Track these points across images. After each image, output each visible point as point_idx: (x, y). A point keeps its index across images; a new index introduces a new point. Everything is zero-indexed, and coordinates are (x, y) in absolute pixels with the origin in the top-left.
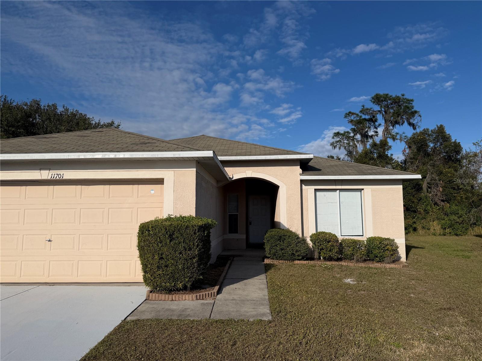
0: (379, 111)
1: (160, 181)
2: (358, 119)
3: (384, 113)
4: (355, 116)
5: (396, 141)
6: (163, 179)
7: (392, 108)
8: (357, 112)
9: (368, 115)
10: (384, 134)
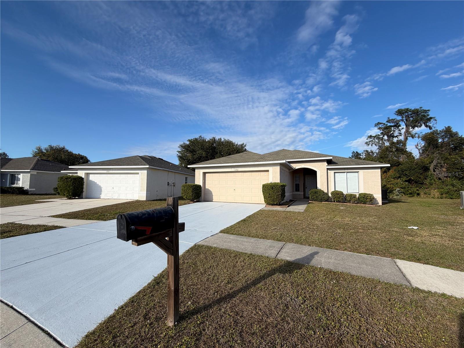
0: (401, 120)
1: (268, 171)
2: (385, 126)
3: (405, 121)
4: (382, 125)
5: (415, 138)
6: (269, 170)
7: (412, 117)
8: (385, 122)
9: (393, 123)
10: (405, 135)
